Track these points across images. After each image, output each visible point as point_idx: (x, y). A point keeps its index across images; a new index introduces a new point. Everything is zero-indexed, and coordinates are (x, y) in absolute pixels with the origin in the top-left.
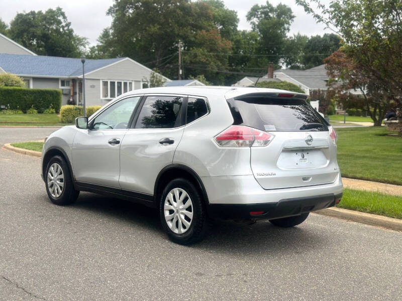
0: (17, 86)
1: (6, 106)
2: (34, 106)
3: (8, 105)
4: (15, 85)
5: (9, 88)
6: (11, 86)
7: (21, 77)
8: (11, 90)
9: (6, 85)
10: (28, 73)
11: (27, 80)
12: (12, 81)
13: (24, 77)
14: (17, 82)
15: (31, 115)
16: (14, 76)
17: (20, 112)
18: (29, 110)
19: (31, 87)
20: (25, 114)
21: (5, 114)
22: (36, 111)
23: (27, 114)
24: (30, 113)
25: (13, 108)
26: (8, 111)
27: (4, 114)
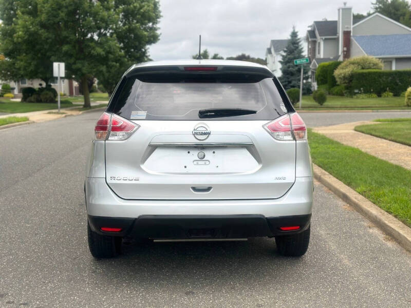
0: (375, 69)
1: (360, 90)
2: (389, 89)
3: (362, 89)
4: (372, 67)
5: (365, 71)
6: (368, 69)
7: (380, 58)
8: (365, 73)
9: (363, 68)
10: (390, 54)
11: (388, 61)
12: (370, 63)
13: (383, 58)
14: (375, 65)
15: (386, 98)
16: (373, 58)
17: (375, 95)
18: (384, 94)
19: (394, 68)
20: (380, 98)
21: (359, 98)
22: (391, 94)
23: (382, 98)
24: (385, 97)
25: (367, 92)
26: (362, 95)
27: (357, 98)
